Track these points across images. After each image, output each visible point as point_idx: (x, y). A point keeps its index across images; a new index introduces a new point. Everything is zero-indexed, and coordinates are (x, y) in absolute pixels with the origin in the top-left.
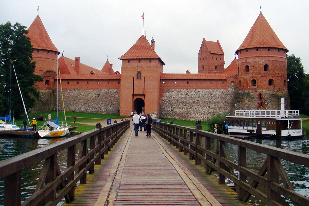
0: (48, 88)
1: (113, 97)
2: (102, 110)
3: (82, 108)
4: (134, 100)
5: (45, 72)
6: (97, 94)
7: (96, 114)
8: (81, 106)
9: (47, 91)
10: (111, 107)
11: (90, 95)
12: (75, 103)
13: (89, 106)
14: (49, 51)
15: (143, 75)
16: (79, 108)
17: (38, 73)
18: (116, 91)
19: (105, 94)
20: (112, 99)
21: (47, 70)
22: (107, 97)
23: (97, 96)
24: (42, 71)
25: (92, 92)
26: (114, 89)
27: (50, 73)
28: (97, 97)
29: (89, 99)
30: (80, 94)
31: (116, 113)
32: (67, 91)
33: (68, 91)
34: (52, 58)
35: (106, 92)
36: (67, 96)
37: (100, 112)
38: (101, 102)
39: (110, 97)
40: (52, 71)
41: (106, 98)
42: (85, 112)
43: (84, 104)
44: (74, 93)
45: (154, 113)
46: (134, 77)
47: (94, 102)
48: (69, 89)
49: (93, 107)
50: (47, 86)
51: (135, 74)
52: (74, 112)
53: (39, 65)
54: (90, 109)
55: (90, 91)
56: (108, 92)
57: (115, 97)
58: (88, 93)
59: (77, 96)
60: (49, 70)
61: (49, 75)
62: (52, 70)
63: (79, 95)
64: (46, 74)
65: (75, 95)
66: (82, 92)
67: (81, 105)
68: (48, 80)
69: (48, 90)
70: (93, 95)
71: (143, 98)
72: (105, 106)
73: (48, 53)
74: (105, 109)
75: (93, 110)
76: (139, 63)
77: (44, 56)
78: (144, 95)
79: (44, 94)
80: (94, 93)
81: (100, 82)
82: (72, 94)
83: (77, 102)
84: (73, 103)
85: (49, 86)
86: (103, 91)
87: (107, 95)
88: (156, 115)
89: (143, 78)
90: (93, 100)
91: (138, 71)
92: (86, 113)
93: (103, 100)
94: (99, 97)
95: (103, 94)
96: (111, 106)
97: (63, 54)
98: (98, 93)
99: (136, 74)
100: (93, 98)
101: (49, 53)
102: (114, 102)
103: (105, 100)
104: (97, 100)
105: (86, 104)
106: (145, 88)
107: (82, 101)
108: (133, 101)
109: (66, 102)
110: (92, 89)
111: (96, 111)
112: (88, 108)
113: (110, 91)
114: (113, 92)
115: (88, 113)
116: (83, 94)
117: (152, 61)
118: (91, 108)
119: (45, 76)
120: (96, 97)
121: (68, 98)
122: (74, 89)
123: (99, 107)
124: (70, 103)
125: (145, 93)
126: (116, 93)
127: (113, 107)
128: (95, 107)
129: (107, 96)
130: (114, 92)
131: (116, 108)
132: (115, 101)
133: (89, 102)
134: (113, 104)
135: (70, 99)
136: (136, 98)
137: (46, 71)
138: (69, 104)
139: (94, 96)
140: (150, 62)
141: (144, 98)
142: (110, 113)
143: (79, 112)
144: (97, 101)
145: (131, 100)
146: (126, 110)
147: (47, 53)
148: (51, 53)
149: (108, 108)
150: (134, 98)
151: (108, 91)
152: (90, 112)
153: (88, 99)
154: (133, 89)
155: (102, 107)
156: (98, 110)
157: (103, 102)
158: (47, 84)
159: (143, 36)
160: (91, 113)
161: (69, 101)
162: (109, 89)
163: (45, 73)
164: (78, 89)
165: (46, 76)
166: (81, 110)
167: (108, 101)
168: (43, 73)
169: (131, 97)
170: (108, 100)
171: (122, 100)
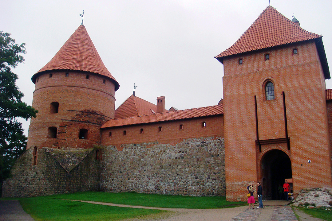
0: (84, 144)
1: (212, 156)
2: (189, 187)
3: (150, 184)
4: (260, 157)
5: (78, 113)
6: (179, 152)
7: (178, 196)
8: (148, 179)
9: (83, 150)
10: (210, 180)
11: (164, 155)
12: (137, 173)
13: (163, 180)
14: (88, 75)
15: (279, 87)
16: (144, 184)
17: (64, 114)
18: (218, 142)
19: (195, 151)
20: (212, 159)
21: (83, 109)
22: (200, 156)
23: (178, 155)
24: (73, 111)
25: (169, 149)
26: (215, 137)
27: (91, 116)
28: (179, 158)
29: (163, 164)
30: (146, 155)
31: (220, 192)
32: (121, 150)
33: (124, 150)
34: (96, 87)
35: (198, 146)
36: (122, 160)
37: (185, 193)
38: (187, 169)
39: (207, 157)
40: (94, 113)
41: (198, 160)
42: (154, 192)
43: (153, 175)
44: (134, 153)
45: (322, 189)
46: (255, 97)
47: (173, 171)
48: (125, 145)
49: (171, 181)
50: (82, 141)
51: (258, 89)
52: (134, 192)
53: (67, 99)
54: (165, 187)
55: (164, 145)
56: (202, 146)
57: (218, 155)
58: (161, 151)
59: (140, 160)
60: (88, 110)
61: (87, 119)
62: (95, 109)
63: (143, 157)
64: (81, 117)
65: (137, 157)
66: (149, 149)
67: (148, 177)
68: (86, 128)
69: (85, 148)
70: (171, 155)
71: (285, 150)
72: (197, 178)
73: (87, 77)
74: (198, 185)
75: (172, 188)
76: (266, 59)
77: (79, 83)
78: (287, 141)
79: (73, 156)
80: (173, 149)
81: (185, 124)
82: (130, 155)
83: (140, 172)
84: (133, 174)
85: (86, 140)
86: (191, 144)
87: (200, 152)
88: (329, 196)
89: (280, 96)
90: (170, 165)
91: (266, 78)
92: (156, 194)
93: (192, 163)
94: (183, 158)
95: (192, 152)
96: (209, 178)
97: (134, 92)
98: (182, 149)
99: (261, 88)
100: (170, 161)
101: (90, 78)
102: (217, 168)
103: (196, 163)
104: (180, 164)
105: (156, 174)
106: (289, 120)
107: (150, 168)
108: (257, 159)
109: (121, 172)
110: (169, 141)
111: (178, 190)
112: (162, 184)
113: (207, 142)
114: (212, 144)
115: (162, 195)
116: (150, 153)
117: (300, 49)
118: (167, 184)
119: (78, 121)
120: (176, 158)
121: (124, 164)
122: (135, 145)
123: (183, 180)
124: (128, 174)
125: (289, 135)
126: (219, 145)
127: (215, 179)
128: (175, 181)
129: (199, 154)
130: (215, 145)
131: (221, 182)
132: (218, 166)
133: (163, 170)
134: (215, 173)
135: (127, 165)
136: (266, 149)
137: (82, 112)
138: (126, 176)
139: (174, 156)
140: (294, 53)
141: (289, 148)
142: (208, 194)
143: (143, 194)
144: (180, 167)
145: (254, 157)
146: (240, 184)
147: (85, 77)
148: (92, 79)
149: (203, 182)
150: (261, 151)
151: (203, 142)
152: (164, 192)
153: (160, 164)
154: (255, 128)
155: (191, 179)
156: (182, 187)
157: (192, 168)
158: (83, 137)
159: (270, 8)
160: (167, 195)
161: (125, 169)
162: (205, 137)
163: (79, 115)
164: (141, 145)
165: (81, 122)
166: (148, 188)
167: (202, 166)
168: (75, 114)
169: (252, 149)
170: (202, 163)
171: (229, 157)
